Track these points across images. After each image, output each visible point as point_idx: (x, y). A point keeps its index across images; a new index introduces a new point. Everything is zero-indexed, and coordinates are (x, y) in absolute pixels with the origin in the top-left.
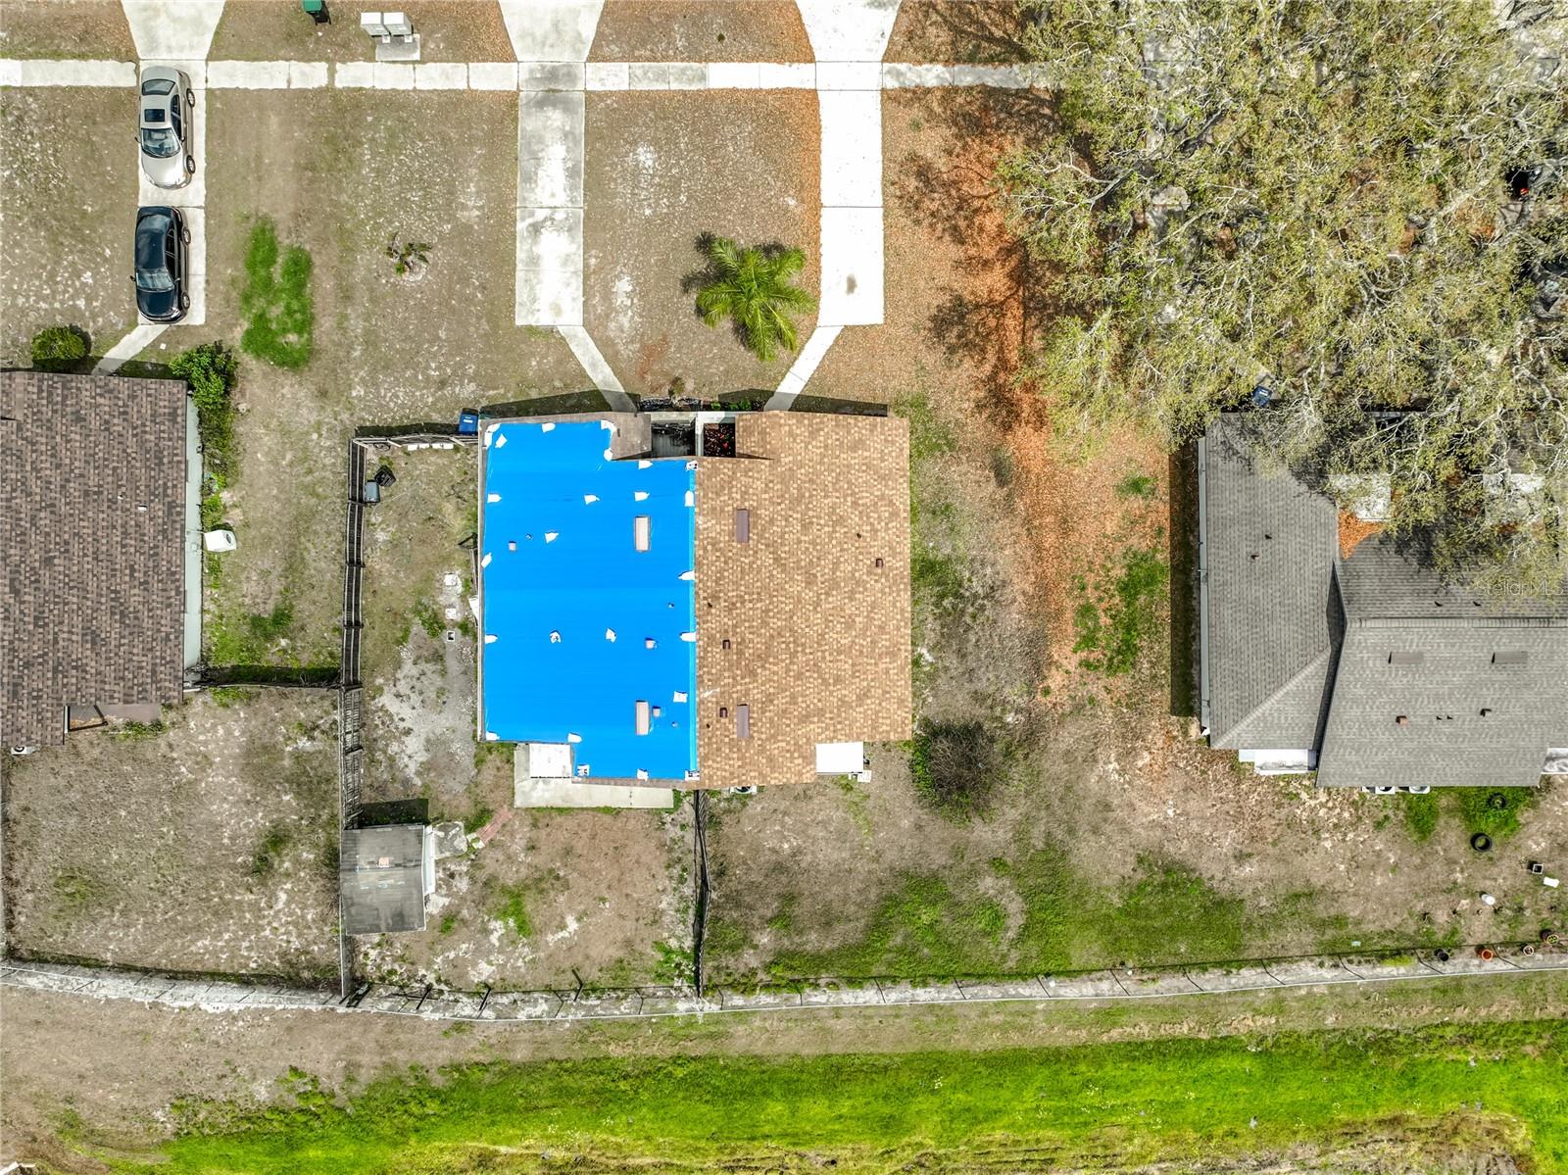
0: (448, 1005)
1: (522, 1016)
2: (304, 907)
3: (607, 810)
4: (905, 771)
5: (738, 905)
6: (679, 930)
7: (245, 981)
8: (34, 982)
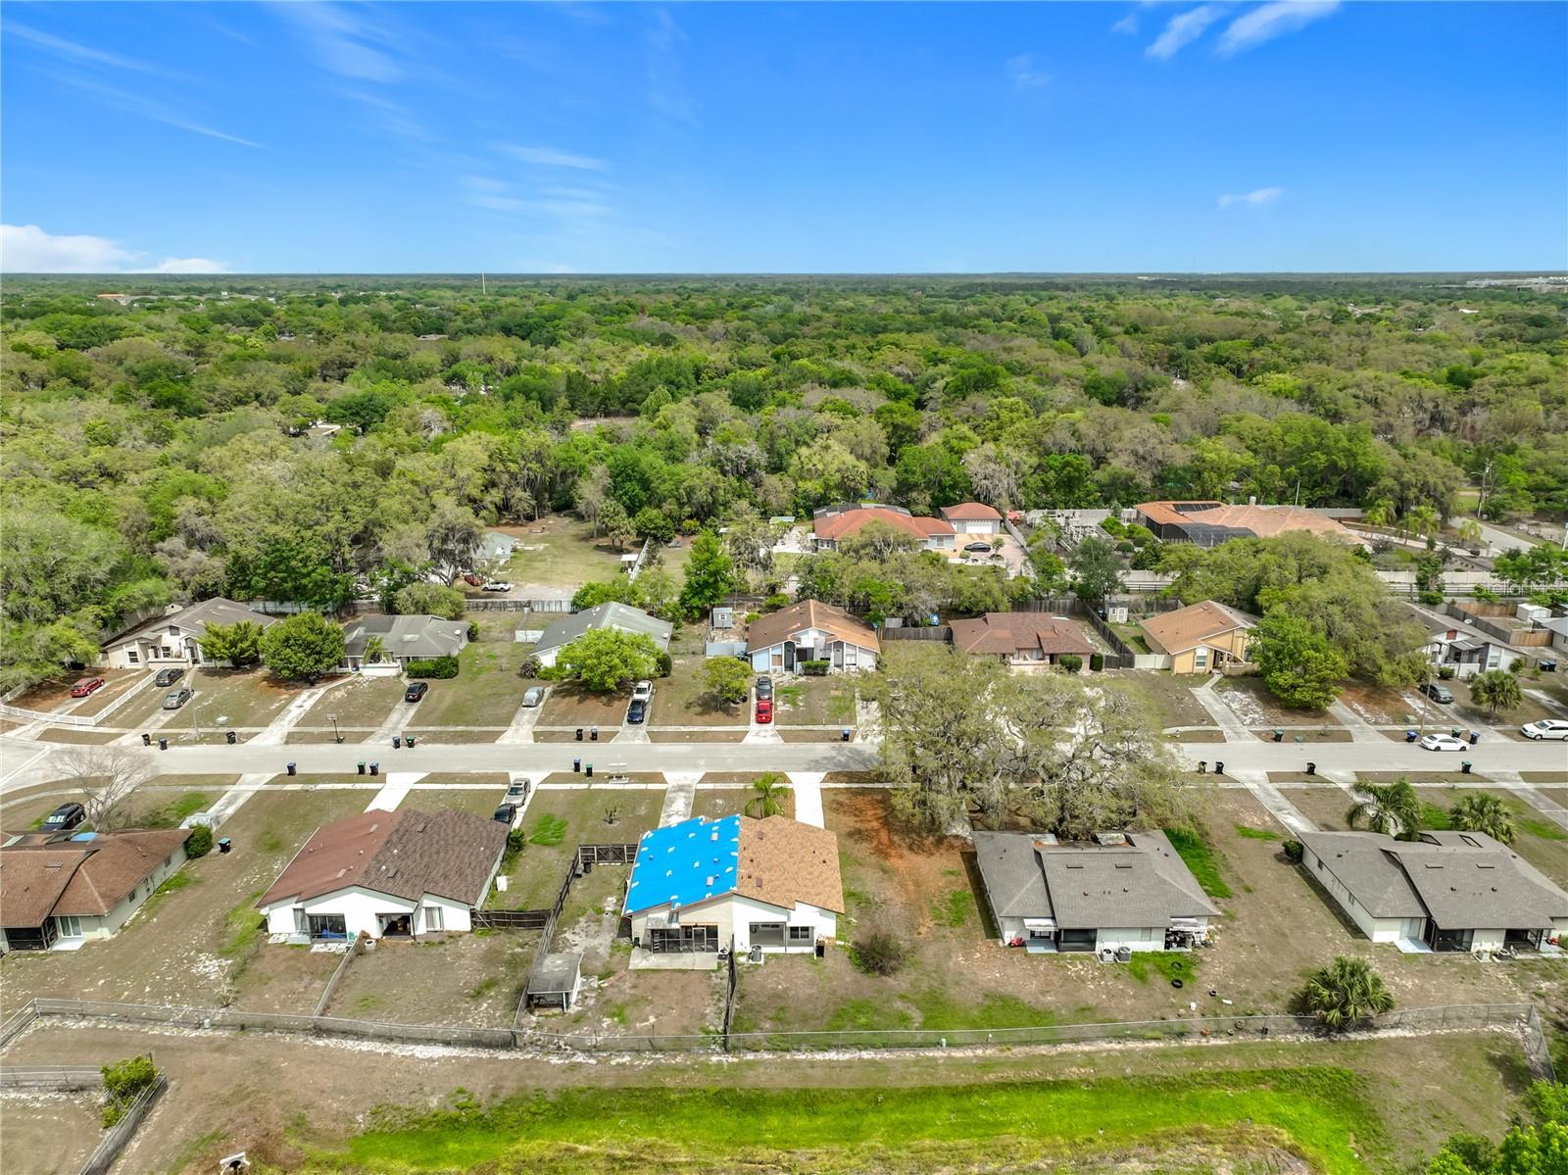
0: (568, 1057)
1: (613, 1063)
2: (495, 1010)
3: (680, 971)
4: (845, 959)
5: (751, 1011)
6: (716, 1022)
7: (447, 1043)
8: (320, 1043)
